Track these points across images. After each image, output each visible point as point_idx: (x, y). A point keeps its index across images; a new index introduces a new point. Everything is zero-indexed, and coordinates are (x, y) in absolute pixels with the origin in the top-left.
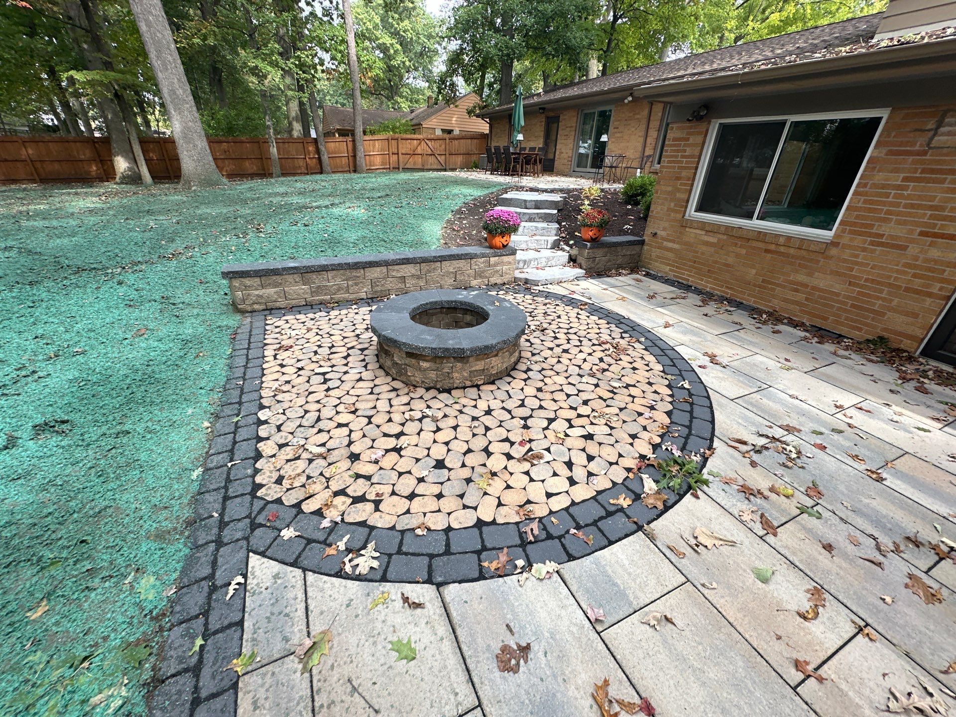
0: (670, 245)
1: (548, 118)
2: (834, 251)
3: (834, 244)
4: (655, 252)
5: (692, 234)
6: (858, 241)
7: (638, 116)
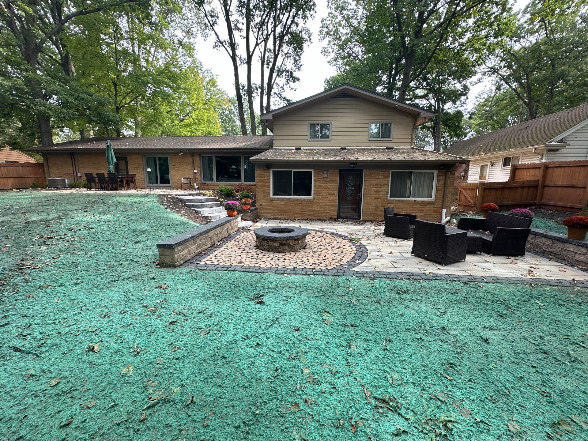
0: (268, 207)
2: (315, 201)
3: (314, 199)
4: (263, 211)
5: (275, 203)
6: (319, 198)
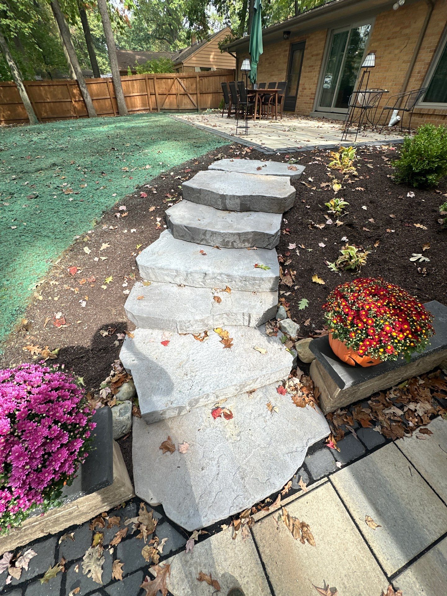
1: (292, 45)
7: (407, 31)
